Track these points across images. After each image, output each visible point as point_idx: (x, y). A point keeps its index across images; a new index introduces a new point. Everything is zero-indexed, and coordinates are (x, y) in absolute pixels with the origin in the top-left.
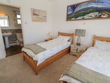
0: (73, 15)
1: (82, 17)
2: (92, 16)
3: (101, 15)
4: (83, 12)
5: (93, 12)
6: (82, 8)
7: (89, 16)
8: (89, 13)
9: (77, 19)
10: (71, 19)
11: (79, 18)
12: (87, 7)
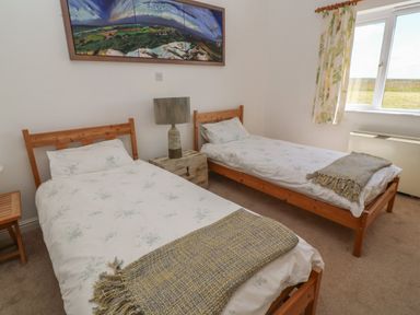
0: (107, 34)
1: (148, 50)
2: (178, 51)
3: (196, 54)
4: (147, 30)
5: (176, 37)
6: (141, 14)
7: (169, 51)
8: (167, 40)
9: (129, 54)
10: (102, 53)
11: (139, 53)
12: (159, 15)
